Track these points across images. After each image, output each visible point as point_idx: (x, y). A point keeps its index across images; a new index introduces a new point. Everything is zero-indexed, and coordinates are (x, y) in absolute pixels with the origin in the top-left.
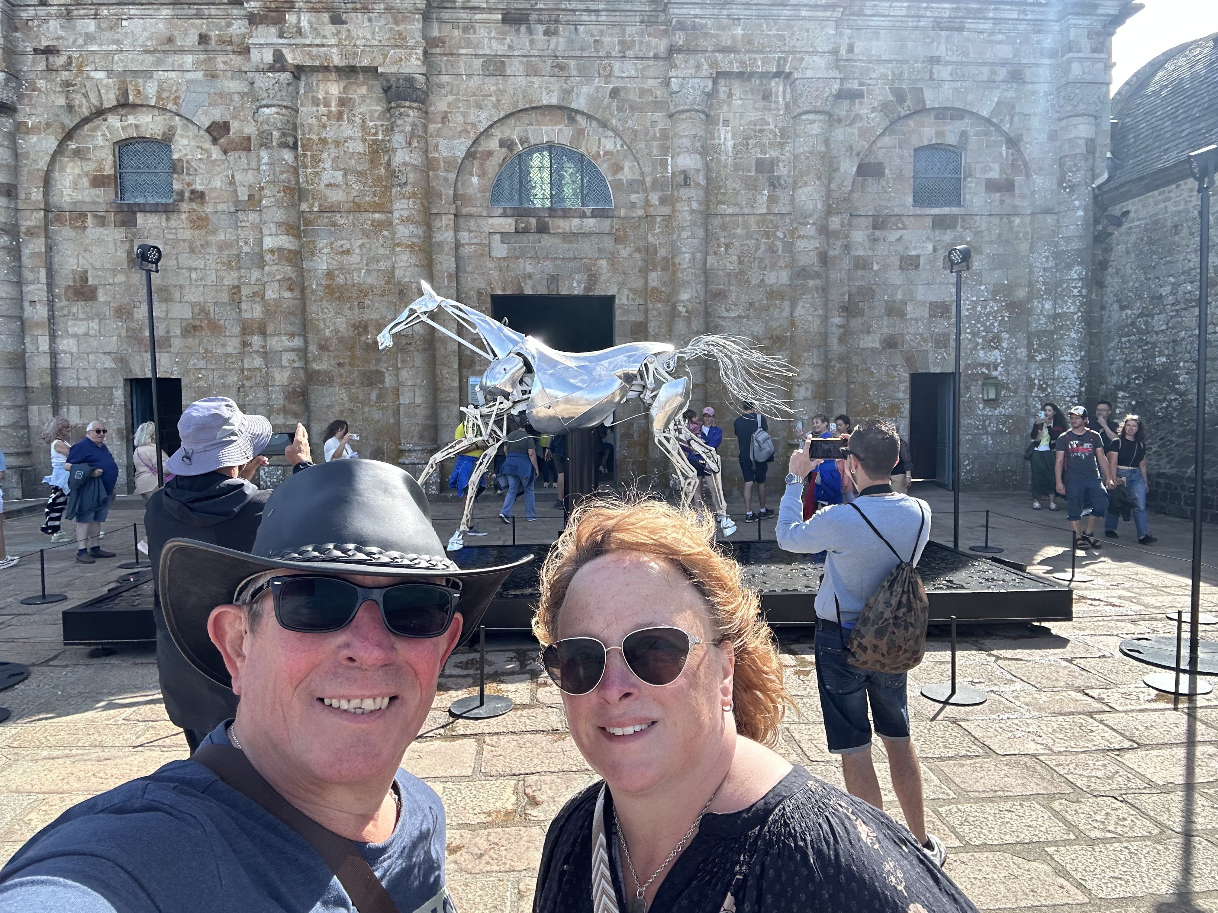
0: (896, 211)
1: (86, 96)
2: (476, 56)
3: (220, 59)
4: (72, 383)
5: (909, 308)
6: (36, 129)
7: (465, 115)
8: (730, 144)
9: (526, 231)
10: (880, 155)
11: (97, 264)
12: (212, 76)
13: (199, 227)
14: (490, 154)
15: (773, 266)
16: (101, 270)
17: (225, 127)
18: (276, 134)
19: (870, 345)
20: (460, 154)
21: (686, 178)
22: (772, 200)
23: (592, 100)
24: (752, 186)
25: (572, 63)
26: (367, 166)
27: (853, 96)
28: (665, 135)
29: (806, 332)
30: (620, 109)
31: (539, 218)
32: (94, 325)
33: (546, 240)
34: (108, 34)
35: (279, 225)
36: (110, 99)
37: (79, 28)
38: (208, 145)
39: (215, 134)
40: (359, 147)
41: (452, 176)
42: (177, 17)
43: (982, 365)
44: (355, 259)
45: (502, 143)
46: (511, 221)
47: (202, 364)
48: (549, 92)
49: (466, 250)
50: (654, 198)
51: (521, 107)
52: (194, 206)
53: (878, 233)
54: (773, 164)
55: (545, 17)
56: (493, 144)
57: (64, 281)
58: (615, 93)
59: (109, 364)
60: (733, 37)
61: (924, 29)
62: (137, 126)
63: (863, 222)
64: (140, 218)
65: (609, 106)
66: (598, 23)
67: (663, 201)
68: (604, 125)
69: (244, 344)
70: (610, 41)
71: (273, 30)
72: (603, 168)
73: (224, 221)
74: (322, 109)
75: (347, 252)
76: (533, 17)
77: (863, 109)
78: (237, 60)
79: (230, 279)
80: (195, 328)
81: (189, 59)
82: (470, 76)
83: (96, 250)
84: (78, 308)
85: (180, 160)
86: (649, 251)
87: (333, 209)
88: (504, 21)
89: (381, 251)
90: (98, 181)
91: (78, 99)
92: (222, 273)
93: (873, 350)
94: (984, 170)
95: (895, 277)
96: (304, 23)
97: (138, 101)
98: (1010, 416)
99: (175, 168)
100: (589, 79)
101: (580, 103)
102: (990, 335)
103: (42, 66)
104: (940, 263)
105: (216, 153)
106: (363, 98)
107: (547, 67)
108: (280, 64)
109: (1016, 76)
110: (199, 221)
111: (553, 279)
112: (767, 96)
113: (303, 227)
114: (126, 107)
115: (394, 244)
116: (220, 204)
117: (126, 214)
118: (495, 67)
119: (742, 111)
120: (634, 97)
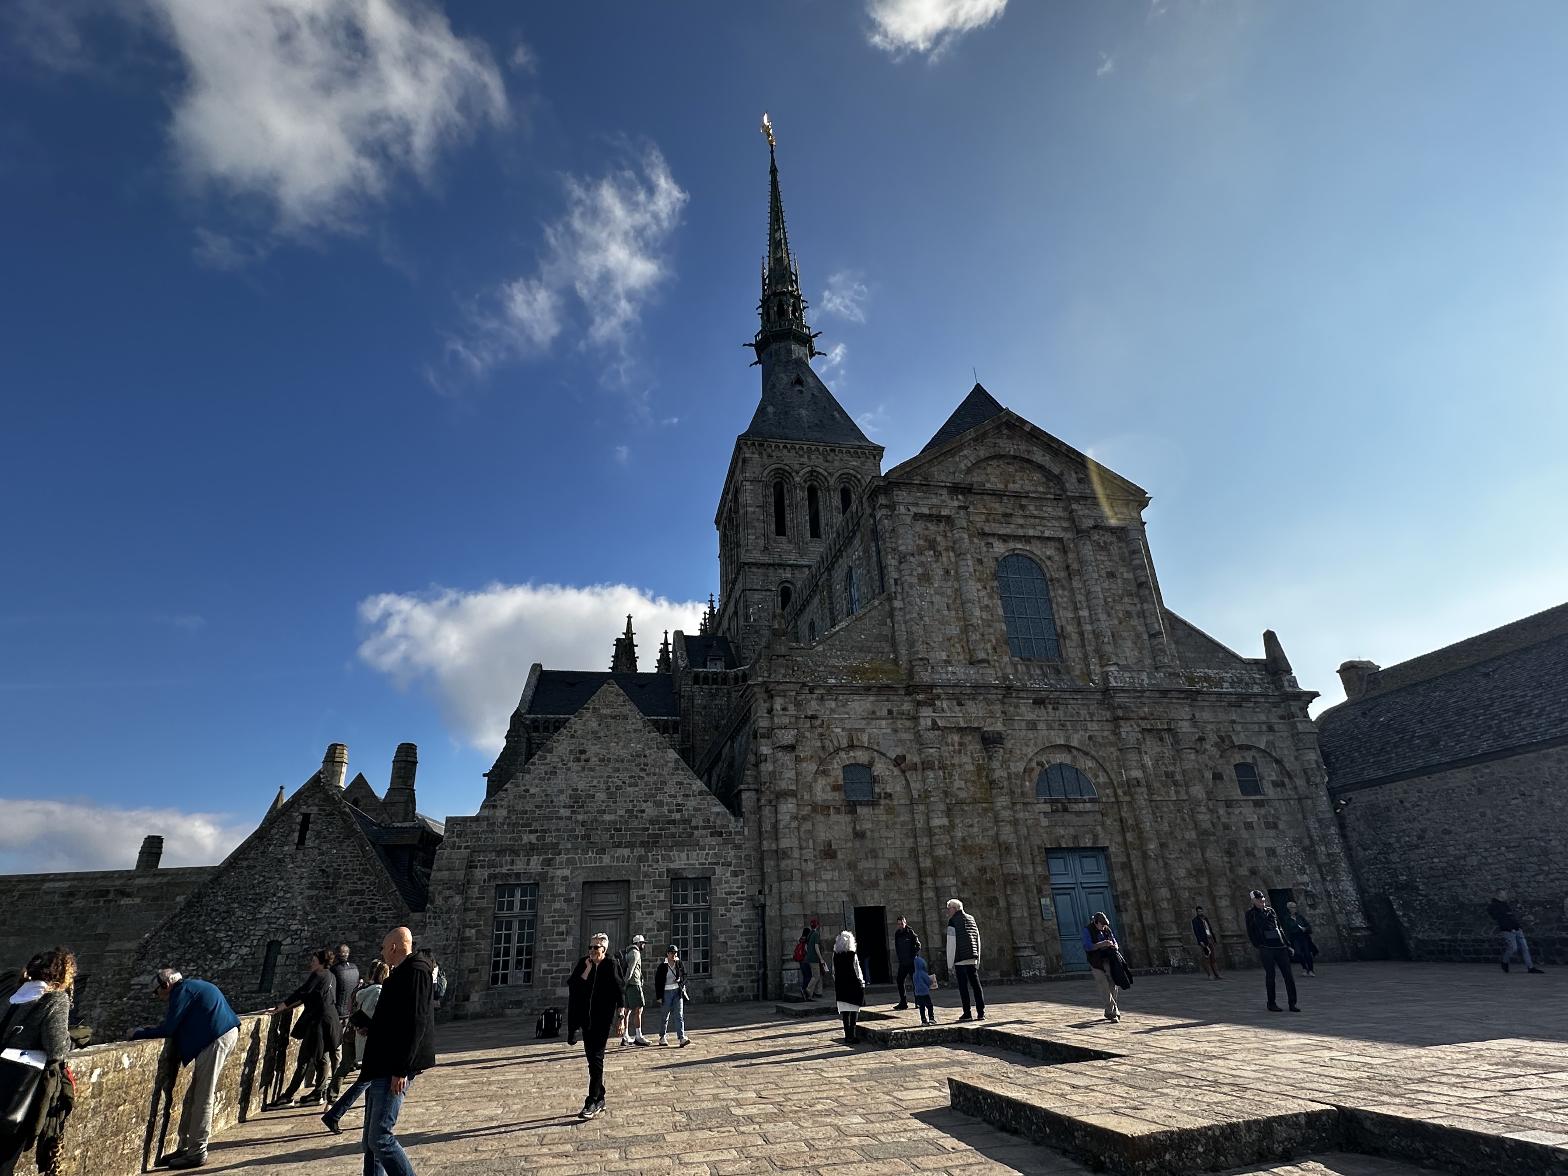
0: (1236, 798)
1: (831, 741)
2: (1023, 720)
3: (899, 722)
4: (825, 912)
5: (1256, 851)
6: (805, 759)
7: (1021, 750)
8: (1150, 763)
9: (1057, 811)
10: (1220, 769)
11: (837, 837)
12: (895, 731)
13: (890, 814)
14: (1032, 769)
15: (1187, 828)
16: (839, 839)
17: (904, 758)
18: (936, 762)
19: (1244, 873)
20: (1021, 771)
21: (1138, 782)
22: (1177, 793)
23: (1080, 742)
24: (1165, 785)
25: (1068, 724)
26: (976, 778)
27: (1203, 740)
28: (1119, 760)
29: (1217, 866)
30: (1094, 746)
31: (1062, 803)
32: (836, 873)
33: (1068, 817)
34: (842, 709)
35: (942, 812)
36: (844, 743)
37: (827, 706)
38: (891, 767)
39: (899, 762)
40: (971, 768)
41: (1019, 782)
42: (877, 701)
43: (1301, 884)
44: (975, 830)
45: (1038, 764)
46: (1049, 805)
47: (896, 896)
48: (1059, 737)
49: (1030, 824)
50: (1120, 792)
51: (1047, 745)
52: (887, 801)
53: (1230, 810)
54: (1173, 775)
55: (1052, 701)
56: (1034, 764)
57: (821, 848)
58: (1090, 738)
59: (845, 899)
60: (1144, 712)
61: (1224, 706)
62: (854, 757)
63: (1222, 804)
64: (859, 809)
65: (1089, 745)
66: (1077, 704)
67: (1125, 794)
68: (1086, 754)
69: (921, 883)
70: (1085, 713)
71: (931, 709)
72: (1090, 776)
73: (904, 810)
74: (951, 748)
75: (971, 826)
76: (1047, 701)
77: (1208, 747)
78: (908, 724)
79: (909, 843)
80: (891, 874)
81: (883, 722)
82: (1020, 730)
83: (836, 828)
84: (828, 864)
85: (878, 776)
86: (1123, 821)
87: (961, 802)
88: (1033, 703)
89: (989, 825)
90: (835, 788)
91: (827, 743)
92: (904, 840)
93: (1246, 876)
94: (1270, 775)
95: (1245, 834)
96: (945, 705)
97: (858, 744)
98: (1323, 915)
99: (874, 780)
100: (1077, 731)
101: (1075, 743)
102: (1299, 867)
103: (808, 725)
104: (1263, 826)
105: (896, 772)
106: (970, 741)
107: (1056, 726)
108: (935, 726)
109: (1271, 729)
110: (890, 810)
111: (1075, 837)
112: (1161, 739)
113: (949, 812)
114: (851, 747)
115: (997, 820)
116: (901, 800)
117: (851, 807)
118: (1032, 726)
119: (1151, 747)
120: (1100, 740)
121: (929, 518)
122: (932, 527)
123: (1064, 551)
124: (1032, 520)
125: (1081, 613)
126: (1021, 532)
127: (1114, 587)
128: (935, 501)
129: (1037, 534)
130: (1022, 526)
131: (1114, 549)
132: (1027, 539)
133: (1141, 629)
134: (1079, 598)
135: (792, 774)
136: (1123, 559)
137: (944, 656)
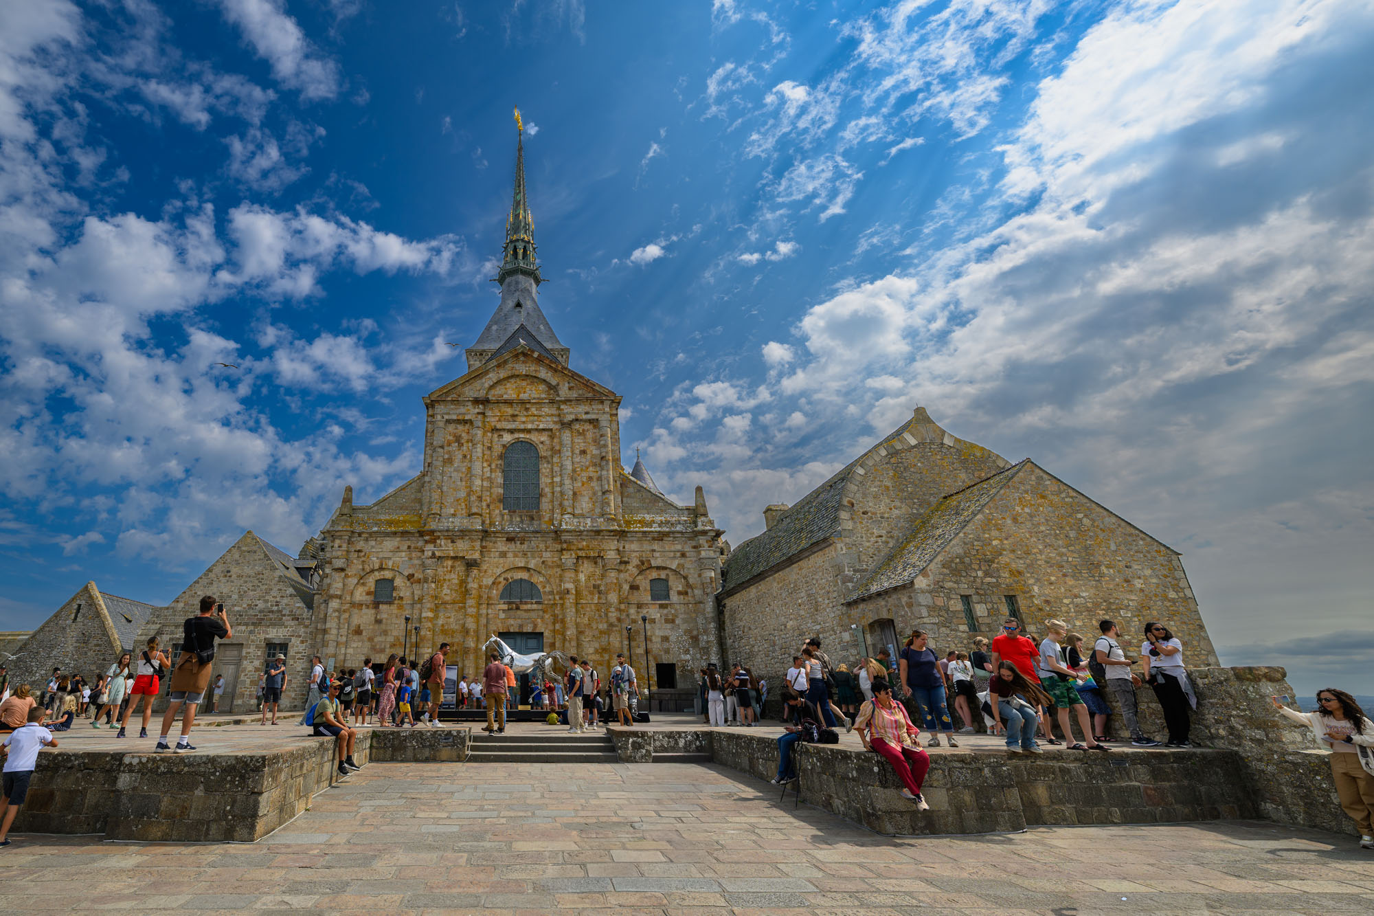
0: (645, 602)
1: (369, 565)
2: (497, 551)
3: (414, 553)
5: (653, 637)
6: (351, 576)
7: (493, 570)
8: (584, 579)
9: (512, 609)
10: (638, 583)
11: (364, 622)
12: (411, 559)
13: (400, 609)
14: (499, 582)
15: (601, 622)
16: (365, 624)
17: (413, 575)
19: (640, 652)
20: (490, 583)
21: (569, 591)
22: (599, 598)
23: (535, 565)
24: (592, 593)
25: (529, 553)
26: (459, 588)
27: (627, 563)
28: (561, 576)
30: (546, 567)
31: (516, 604)
32: (360, 644)
33: (519, 612)
34: (378, 546)
36: (377, 566)
37: (369, 544)
38: (406, 581)
39: (409, 577)
40: (456, 581)
41: (487, 590)
42: (401, 540)
44: (451, 619)
45: (504, 578)
46: (507, 605)
48: (522, 562)
49: (490, 616)
50: (557, 597)
51: (512, 567)
52: (399, 601)
53: (639, 610)
54: (599, 586)
55: (520, 538)
56: (501, 579)
57: (353, 628)
58: (543, 562)
60: (582, 545)
61: (649, 540)
62: (384, 575)
63: (633, 606)
64: (381, 606)
65: (541, 566)
66: (538, 540)
67: (561, 598)
68: (539, 573)
70: (542, 546)
71: (433, 545)
72: (539, 587)
73: (408, 607)
74: (446, 570)
75: (449, 617)
76: (517, 538)
77: (630, 567)
78: (419, 554)
81: (403, 553)
82: (495, 557)
83: (365, 616)
84: (355, 638)
85: (396, 586)
86: (555, 616)
87: (445, 603)
88: (506, 540)
89: (460, 616)
90: (368, 593)
91: (366, 566)
93: (641, 654)
94: (676, 587)
96: (442, 542)
97: (386, 567)
99: (394, 589)
100: (534, 558)
101: (531, 566)
103: (357, 556)
104: (663, 621)
105: (408, 584)
106: (459, 566)
107: (520, 555)
108: (434, 555)
109: (683, 555)
110: (400, 607)
111: (521, 626)
112: (596, 563)
113: (436, 609)
114: (381, 569)
115: (466, 615)
116: (407, 601)
117: (376, 605)
118: (503, 555)
119: (587, 568)
120: (550, 564)
121: (458, 422)
122: (460, 427)
123: (552, 437)
124: (532, 418)
125: (555, 479)
126: (522, 427)
127: (584, 460)
128: (462, 410)
129: (535, 427)
130: (524, 422)
131: (589, 435)
132: (529, 431)
133: (597, 488)
134: (556, 469)
135: (340, 585)
136: (595, 441)
137: (452, 511)
